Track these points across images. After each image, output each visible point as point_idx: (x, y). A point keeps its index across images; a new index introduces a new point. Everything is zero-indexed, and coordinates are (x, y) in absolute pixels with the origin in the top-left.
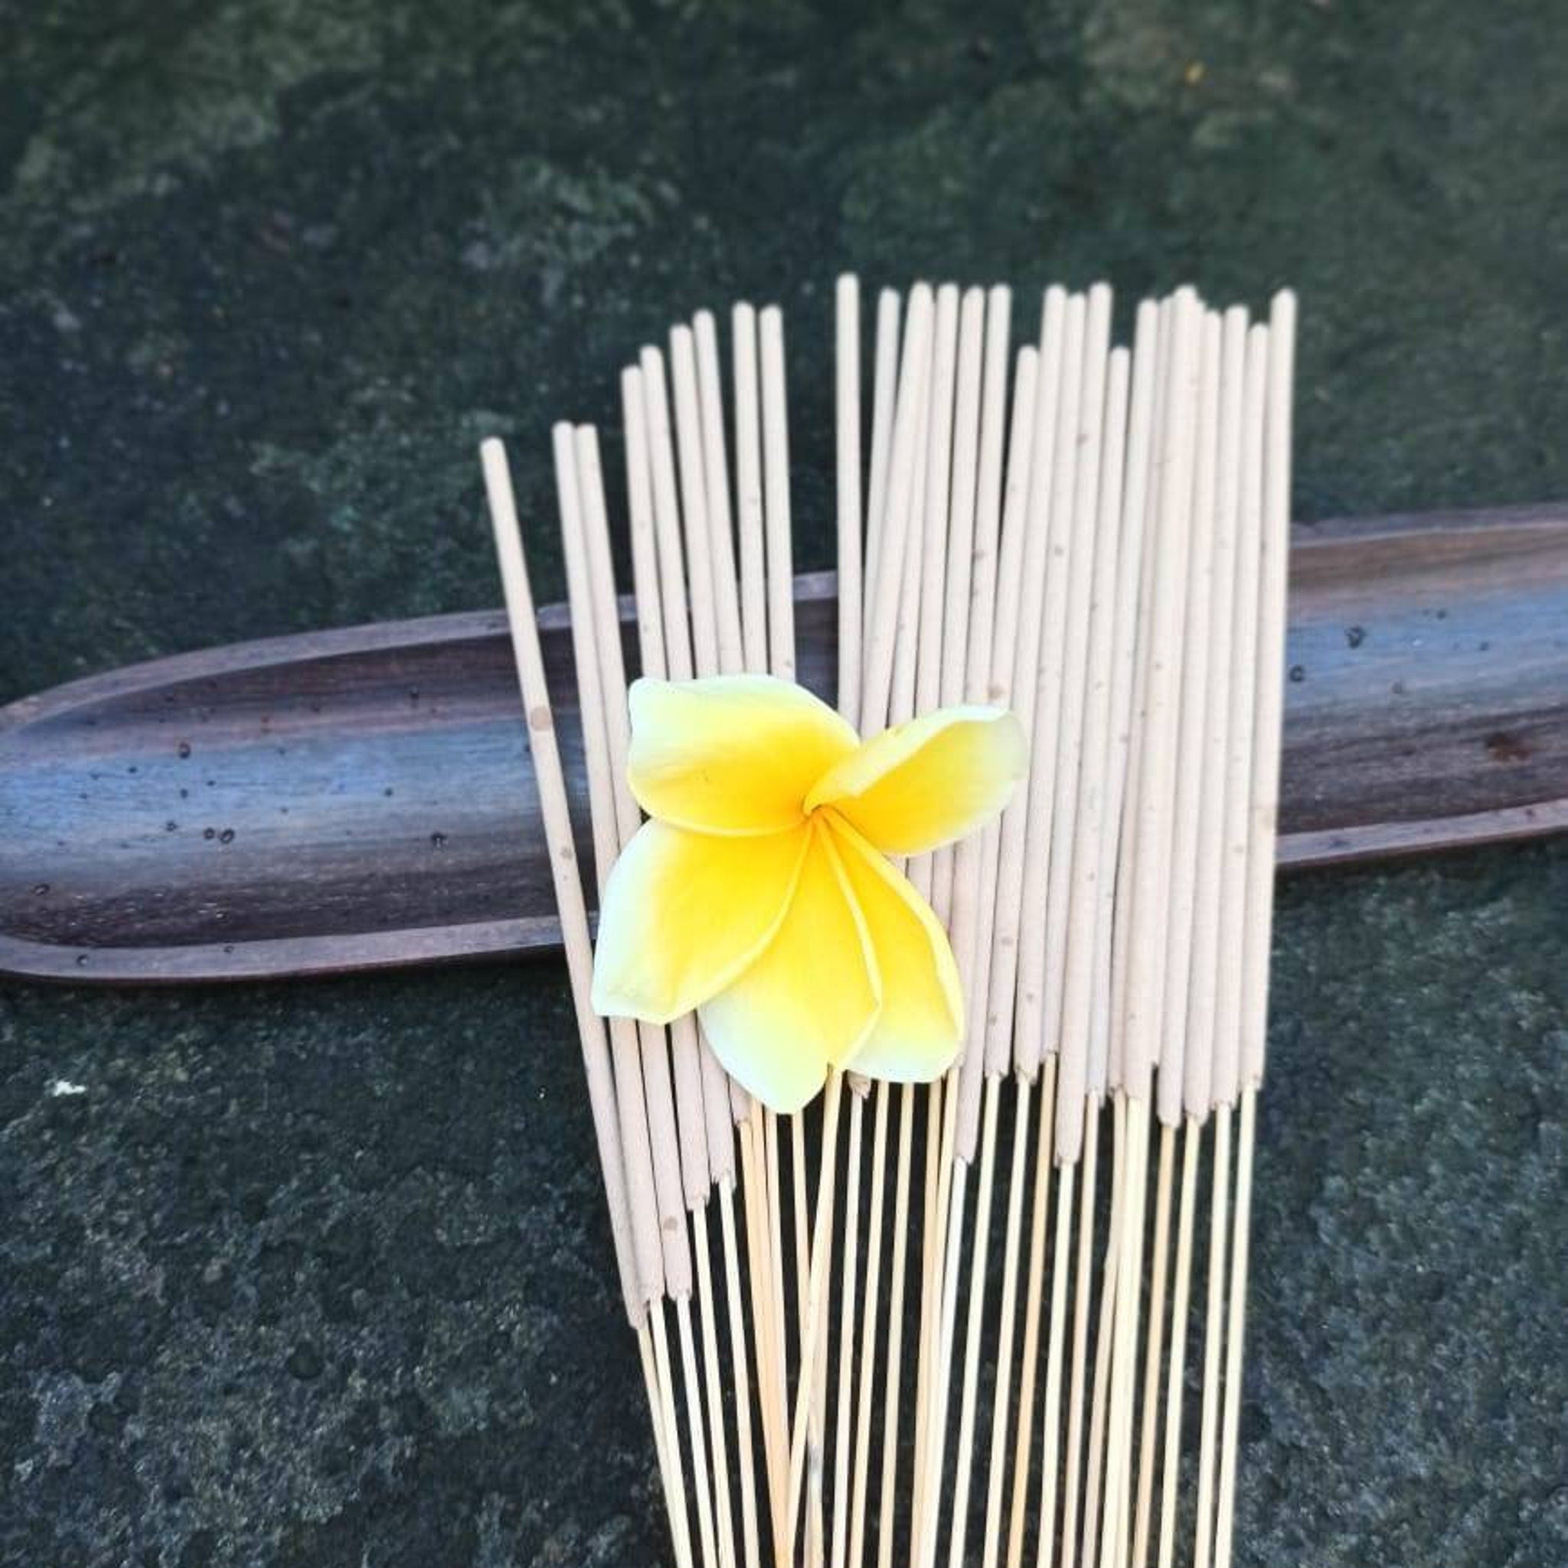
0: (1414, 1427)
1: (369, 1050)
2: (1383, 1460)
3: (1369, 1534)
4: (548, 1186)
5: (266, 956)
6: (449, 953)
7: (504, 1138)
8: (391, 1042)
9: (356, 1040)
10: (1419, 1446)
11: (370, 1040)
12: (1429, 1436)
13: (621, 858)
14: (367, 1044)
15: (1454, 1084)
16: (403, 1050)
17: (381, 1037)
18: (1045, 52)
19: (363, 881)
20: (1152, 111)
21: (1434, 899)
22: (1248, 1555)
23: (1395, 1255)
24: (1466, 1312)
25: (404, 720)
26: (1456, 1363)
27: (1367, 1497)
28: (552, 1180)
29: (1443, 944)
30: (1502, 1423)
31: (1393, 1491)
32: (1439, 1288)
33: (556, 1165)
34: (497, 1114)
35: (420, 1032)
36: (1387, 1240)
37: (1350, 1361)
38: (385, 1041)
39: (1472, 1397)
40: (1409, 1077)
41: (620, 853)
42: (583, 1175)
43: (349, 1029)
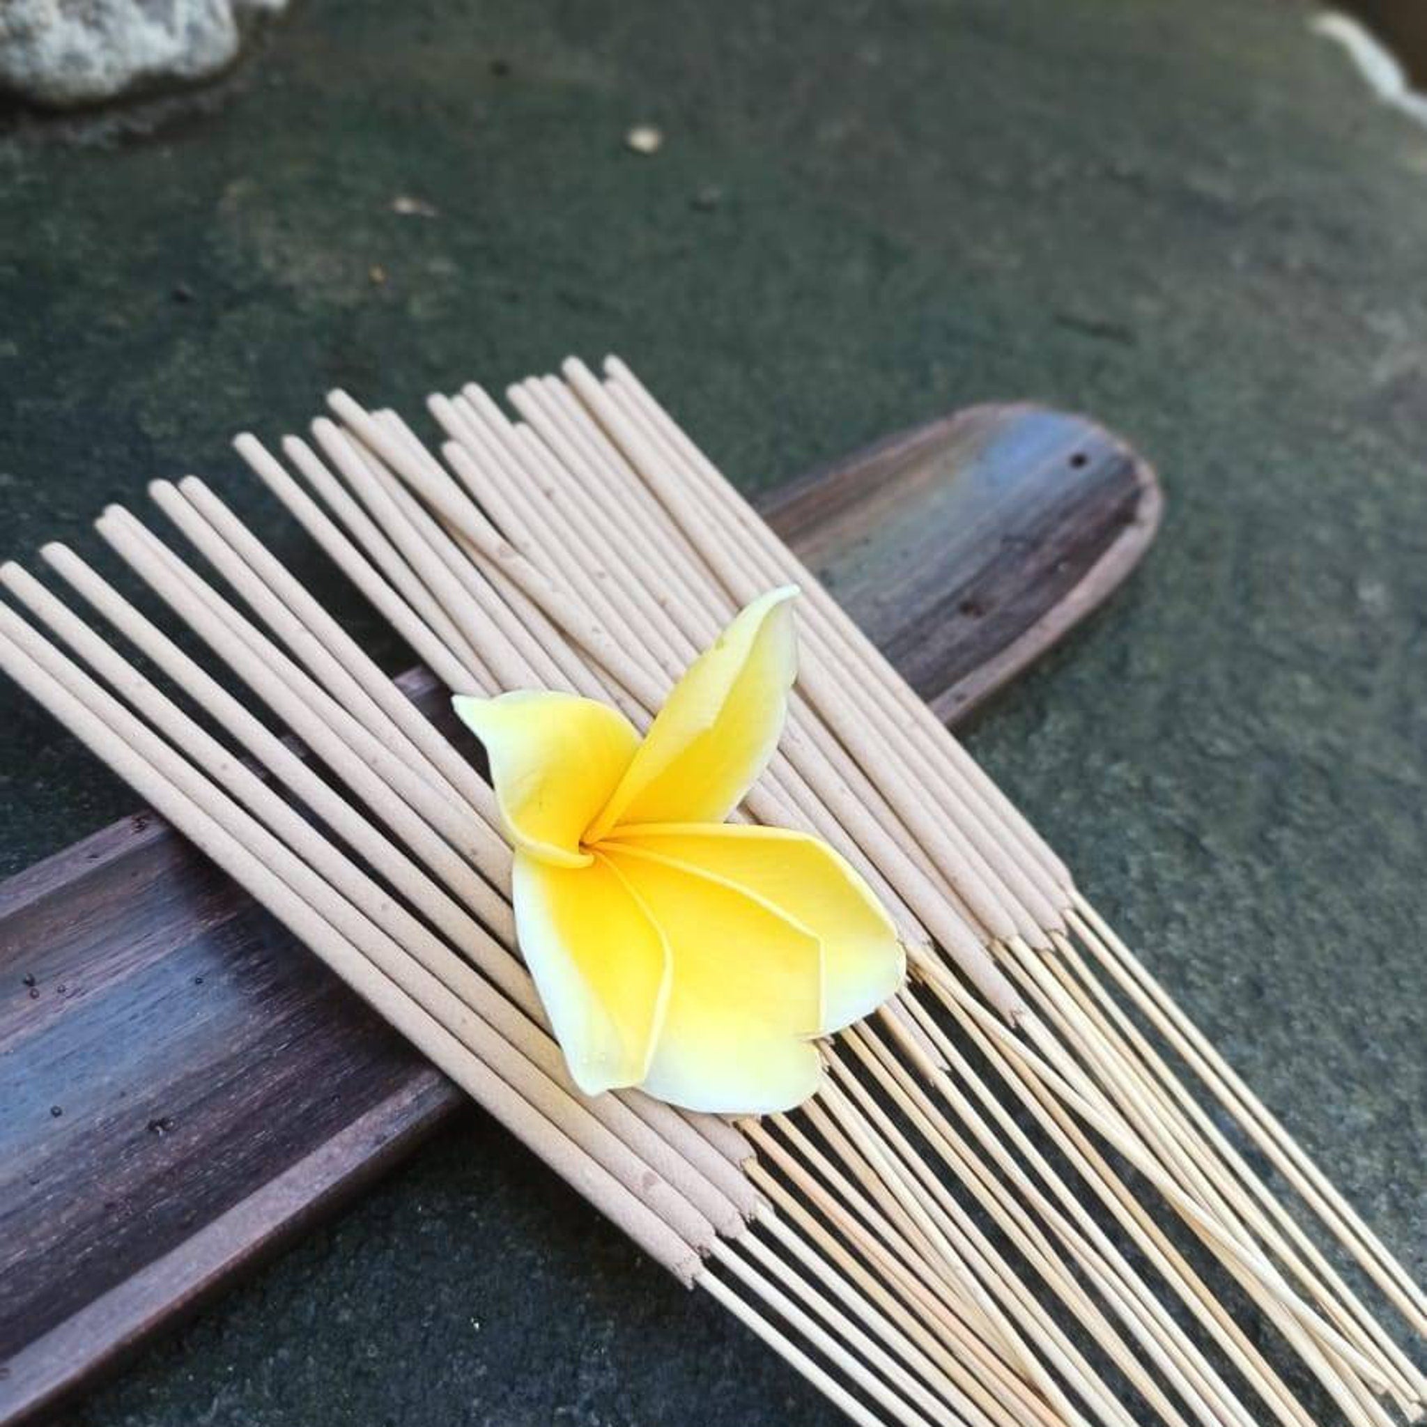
0: (1336, 1091)
1: (236, 1413)
2: (1342, 1128)
3: (1387, 1186)
4: (561, 1410)
5: (63, 1349)
6: (303, 1204)
7: (474, 1397)
8: (257, 1388)
9: (212, 1414)
10: (1350, 1101)
11: (230, 1400)
12: (1348, 1091)
13: (516, 909)
14: (231, 1408)
15: (1136, 846)
16: (277, 1388)
17: (241, 1389)
18: (240, 285)
19: (103, 1217)
20: (363, 305)
21: (1014, 735)
22: (1345, 1266)
23: (1215, 981)
24: (1285, 988)
25: (30, 1018)
26: (1313, 1029)
27: (1362, 1161)
28: (560, 1401)
29: (1045, 761)
30: (1369, 1051)
31: (1368, 1146)
32: (1256, 988)
33: (551, 1383)
34: (446, 1378)
35: (283, 1353)
36: (1201, 974)
37: (1263, 1072)
38: (249, 1391)
39: (1341, 1046)
40: (1109, 858)
41: (510, 904)
42: (589, 1373)
43: (193, 1407)
